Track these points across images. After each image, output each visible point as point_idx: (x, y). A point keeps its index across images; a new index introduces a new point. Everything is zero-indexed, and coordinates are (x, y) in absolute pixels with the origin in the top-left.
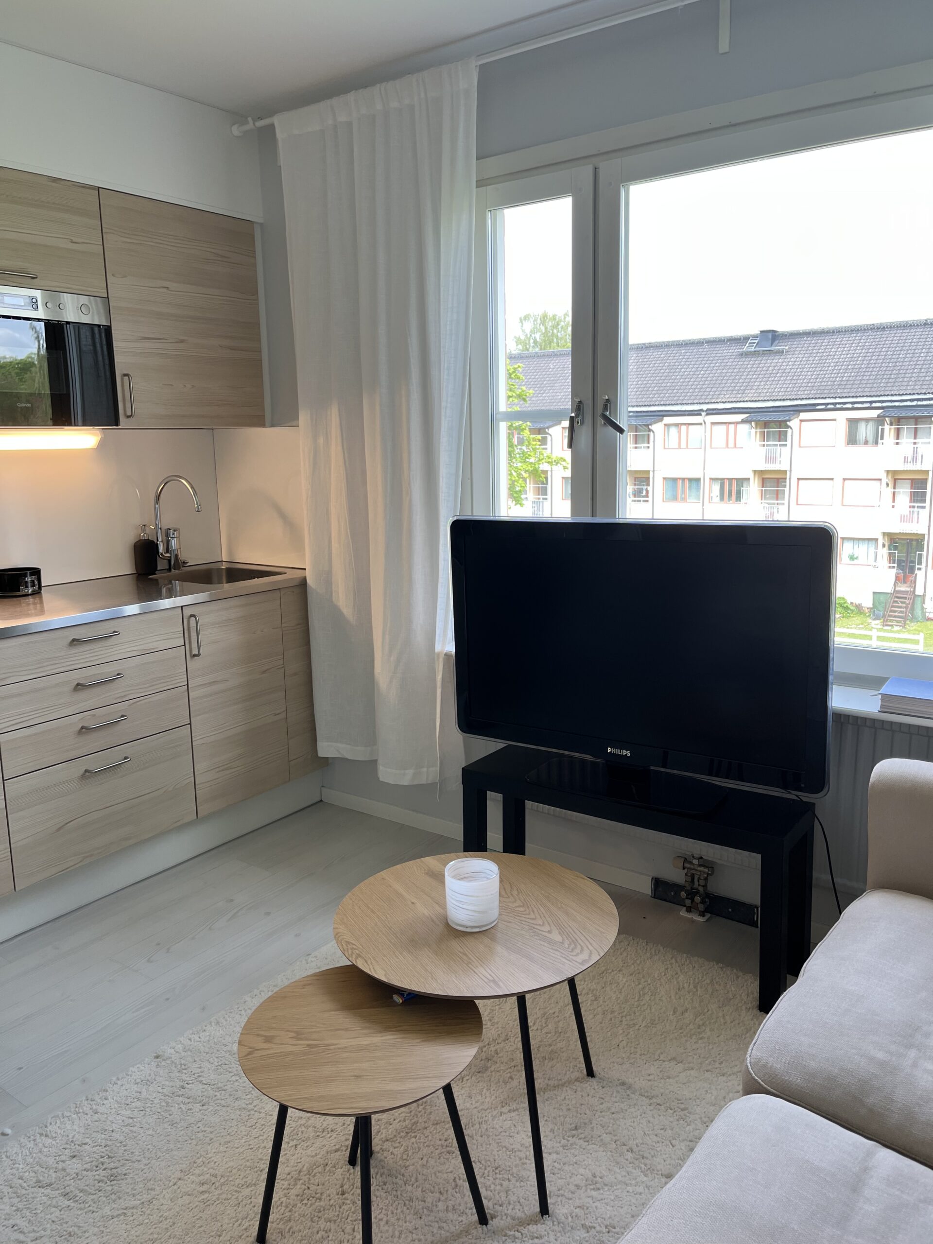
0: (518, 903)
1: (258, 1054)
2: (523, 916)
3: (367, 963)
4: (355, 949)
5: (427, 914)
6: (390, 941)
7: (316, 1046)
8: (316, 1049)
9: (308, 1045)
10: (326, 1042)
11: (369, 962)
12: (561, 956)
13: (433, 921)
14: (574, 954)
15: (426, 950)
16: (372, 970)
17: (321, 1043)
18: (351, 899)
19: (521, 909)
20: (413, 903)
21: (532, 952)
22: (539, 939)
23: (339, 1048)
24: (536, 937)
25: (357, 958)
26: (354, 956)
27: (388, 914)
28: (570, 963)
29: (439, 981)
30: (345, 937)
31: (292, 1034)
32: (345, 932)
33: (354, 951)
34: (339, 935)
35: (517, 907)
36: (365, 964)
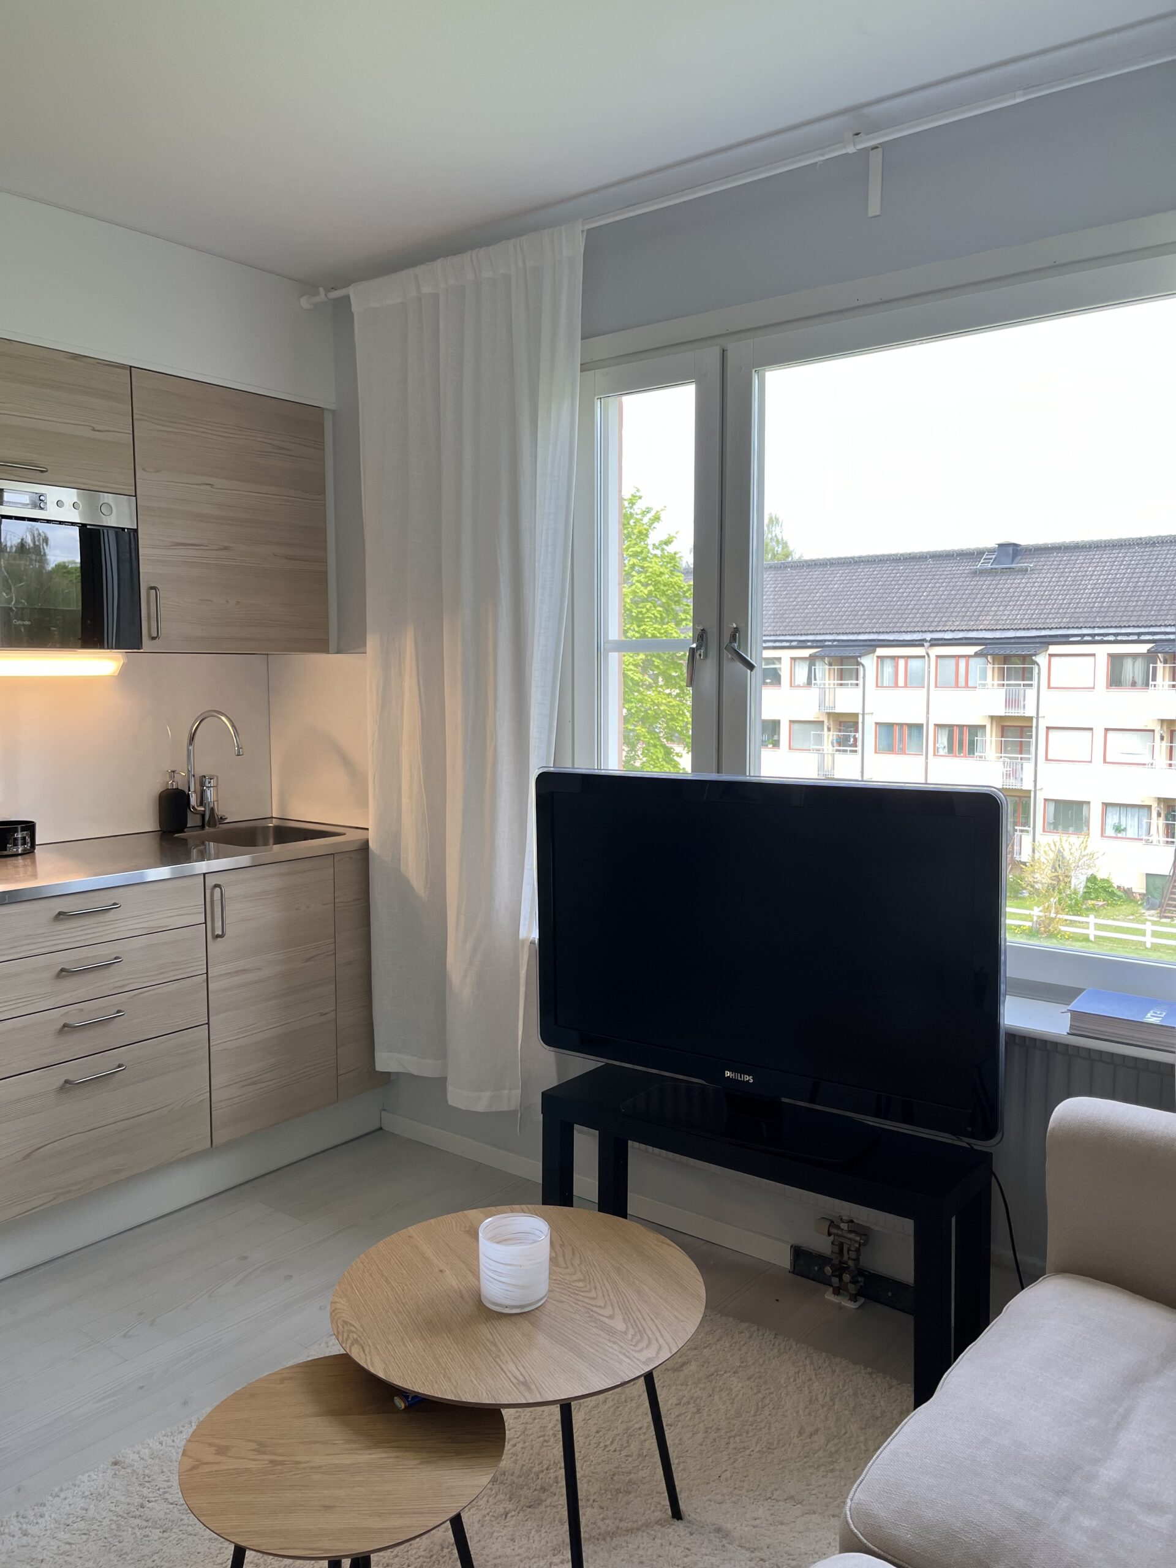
0: (579, 1275)
1: (206, 1469)
2: (581, 1294)
3: (364, 1351)
4: (353, 1332)
5: (456, 1287)
6: (401, 1323)
7: (281, 1463)
8: (279, 1467)
9: (271, 1462)
10: (297, 1459)
11: (367, 1351)
12: (620, 1352)
13: (462, 1297)
14: (637, 1348)
15: (445, 1336)
16: (369, 1360)
17: (287, 1458)
18: (363, 1263)
19: (581, 1284)
20: (441, 1271)
21: (583, 1344)
22: (596, 1327)
23: (312, 1468)
24: (593, 1324)
25: (352, 1344)
26: (349, 1342)
27: (406, 1285)
28: (629, 1361)
29: (453, 1380)
30: (344, 1315)
31: (254, 1446)
32: (345, 1308)
33: (351, 1335)
34: (336, 1312)
35: (573, 1282)
36: (362, 1354)
